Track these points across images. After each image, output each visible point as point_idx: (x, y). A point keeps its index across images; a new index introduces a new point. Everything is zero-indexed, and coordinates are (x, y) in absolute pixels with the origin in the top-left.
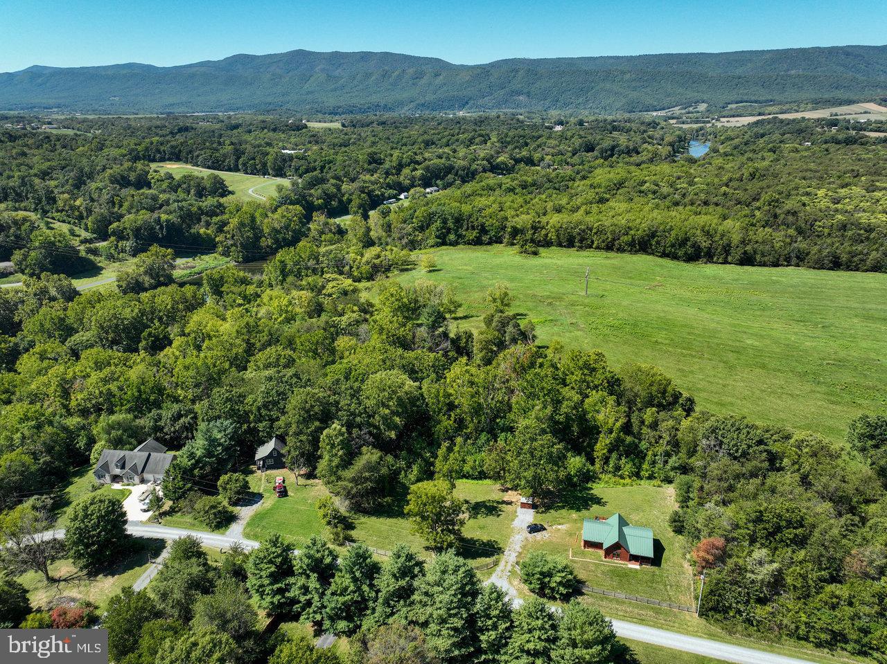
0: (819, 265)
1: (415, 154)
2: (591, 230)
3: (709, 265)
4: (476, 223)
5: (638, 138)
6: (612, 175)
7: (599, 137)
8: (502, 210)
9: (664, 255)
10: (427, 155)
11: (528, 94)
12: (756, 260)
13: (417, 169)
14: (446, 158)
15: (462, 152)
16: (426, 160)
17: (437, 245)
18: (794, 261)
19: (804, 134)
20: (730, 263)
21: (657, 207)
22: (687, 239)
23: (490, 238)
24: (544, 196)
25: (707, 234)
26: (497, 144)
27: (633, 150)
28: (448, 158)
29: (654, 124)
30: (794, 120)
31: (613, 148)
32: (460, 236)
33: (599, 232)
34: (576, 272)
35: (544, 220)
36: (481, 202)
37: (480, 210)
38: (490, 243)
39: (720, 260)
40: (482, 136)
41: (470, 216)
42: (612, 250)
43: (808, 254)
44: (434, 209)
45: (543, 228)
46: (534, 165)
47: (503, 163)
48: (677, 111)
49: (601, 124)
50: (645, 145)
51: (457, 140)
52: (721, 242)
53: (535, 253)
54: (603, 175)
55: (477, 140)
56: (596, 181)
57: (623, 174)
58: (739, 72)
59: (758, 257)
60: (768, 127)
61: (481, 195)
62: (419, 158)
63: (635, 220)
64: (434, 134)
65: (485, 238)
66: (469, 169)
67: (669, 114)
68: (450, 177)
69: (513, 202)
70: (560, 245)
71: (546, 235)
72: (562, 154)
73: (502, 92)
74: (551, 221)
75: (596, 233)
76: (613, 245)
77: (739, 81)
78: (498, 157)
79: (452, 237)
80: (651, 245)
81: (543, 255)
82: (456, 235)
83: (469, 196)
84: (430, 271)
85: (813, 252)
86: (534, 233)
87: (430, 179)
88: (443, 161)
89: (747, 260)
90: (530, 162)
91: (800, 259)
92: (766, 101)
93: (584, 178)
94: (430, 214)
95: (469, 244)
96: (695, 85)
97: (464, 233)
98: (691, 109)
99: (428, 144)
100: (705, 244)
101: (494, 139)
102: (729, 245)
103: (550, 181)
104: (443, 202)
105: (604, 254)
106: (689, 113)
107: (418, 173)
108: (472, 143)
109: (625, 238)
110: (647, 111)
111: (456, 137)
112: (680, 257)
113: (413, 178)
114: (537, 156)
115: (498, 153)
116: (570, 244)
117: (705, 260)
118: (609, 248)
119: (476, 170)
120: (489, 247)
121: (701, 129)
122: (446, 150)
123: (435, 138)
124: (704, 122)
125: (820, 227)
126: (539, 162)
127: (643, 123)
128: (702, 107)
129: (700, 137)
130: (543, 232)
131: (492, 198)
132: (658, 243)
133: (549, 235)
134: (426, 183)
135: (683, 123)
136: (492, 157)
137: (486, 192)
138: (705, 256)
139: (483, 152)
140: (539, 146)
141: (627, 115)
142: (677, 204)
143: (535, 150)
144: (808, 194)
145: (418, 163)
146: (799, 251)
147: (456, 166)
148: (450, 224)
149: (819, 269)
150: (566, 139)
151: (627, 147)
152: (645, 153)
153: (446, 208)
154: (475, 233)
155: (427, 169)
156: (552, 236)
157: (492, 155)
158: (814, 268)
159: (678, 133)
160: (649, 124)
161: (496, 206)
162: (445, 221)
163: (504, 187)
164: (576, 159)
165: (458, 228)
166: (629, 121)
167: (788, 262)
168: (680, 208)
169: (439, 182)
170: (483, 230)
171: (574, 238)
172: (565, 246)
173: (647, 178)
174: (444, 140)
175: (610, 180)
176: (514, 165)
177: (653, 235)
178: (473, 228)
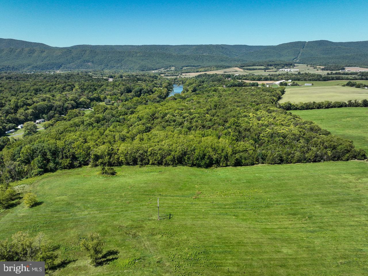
0: (273, 162)
1: (27, 99)
2: (146, 152)
3: (219, 169)
4: (68, 154)
5: (150, 84)
6: (147, 110)
7: (132, 85)
8: (86, 142)
9: (193, 165)
10: (35, 99)
11: (93, 62)
12: (242, 162)
13: (28, 109)
14: (48, 101)
15: (58, 96)
16: (34, 102)
17: (40, 174)
18: (260, 160)
19: (221, 82)
20: (229, 166)
21: (180, 133)
22: (205, 155)
23: (80, 163)
24: (111, 127)
25: (214, 150)
26: (79, 90)
27: (150, 91)
28: (49, 101)
29: (155, 77)
30: (213, 75)
31: (141, 90)
32: (57, 163)
33: (152, 154)
34: (145, 191)
35: (115, 146)
36: (71, 136)
37: (71, 143)
38: (80, 166)
39: (224, 165)
40: (70, 85)
41: (63, 149)
42: (162, 164)
43: (267, 156)
44: (35, 146)
45: (116, 154)
46: (101, 101)
47: (83, 102)
48: (162, 70)
49: (132, 78)
50: (155, 88)
51: (55, 88)
52: (223, 154)
53: (113, 174)
54: (143, 111)
55: (67, 88)
56: (140, 114)
57: (153, 109)
58: (184, 53)
59: (243, 161)
60: (204, 78)
61: (71, 131)
62: (29, 101)
63: (172, 145)
64: (40, 85)
65: (76, 163)
66: (63, 107)
67: (160, 72)
68: (51, 113)
69: (92, 135)
70: (128, 164)
71: (118, 158)
72: (115, 95)
73: (79, 61)
74: (120, 148)
75: (150, 155)
76: (162, 162)
77: (185, 57)
78: (80, 98)
79: (51, 165)
80: (185, 160)
81: (118, 173)
82: (54, 163)
83: (62, 132)
84: (32, 206)
85: (269, 155)
86: (110, 158)
87: (39, 114)
88: (46, 102)
89: (238, 163)
90: (99, 100)
91: (263, 159)
92: (198, 66)
93: (132, 113)
94: (33, 150)
95: (65, 168)
96: (168, 59)
97: (60, 161)
98: (168, 69)
99: (37, 91)
100: (214, 156)
101: (77, 87)
102: (227, 155)
103: (113, 116)
104: (42, 139)
106: (168, 71)
107: (30, 111)
108: (64, 90)
109: (169, 158)
110: (149, 70)
111: (54, 87)
112: (202, 166)
113: (26, 115)
114: (102, 96)
115: (80, 96)
116: (135, 162)
117: (216, 165)
118: (160, 163)
119: (68, 107)
120: (80, 169)
121: (176, 79)
122: (48, 96)
123: (41, 87)
124: (176, 75)
125: (263, 137)
126: (104, 99)
127: (150, 76)
128: (173, 68)
129: (176, 83)
130: (116, 157)
131: (78, 133)
132: (189, 158)
133: (121, 158)
134: (36, 116)
135: (167, 76)
136: (77, 98)
137: (73, 128)
138: (215, 164)
139: (71, 96)
140: (102, 90)
141: (142, 73)
142: (189, 129)
143: (101, 93)
144: (246, 116)
145: (30, 105)
146: (262, 155)
147: (55, 105)
148: (49, 156)
149: (274, 164)
150: (116, 86)
151: (147, 90)
152: (156, 92)
153: (45, 144)
154: (68, 161)
155: (36, 108)
156: (122, 158)
157: (76, 98)
158: (271, 164)
159: (167, 81)
160: (153, 77)
161: (81, 140)
162: (44, 155)
163: (85, 123)
164: (123, 97)
165: (55, 158)
166: (144, 75)
167: (258, 161)
168: (193, 132)
169: (44, 115)
170: (74, 158)
171: (137, 158)
172: (131, 165)
173: (167, 111)
174: (47, 89)
175: (148, 114)
176: (90, 103)
177: (185, 154)
178: (67, 157)
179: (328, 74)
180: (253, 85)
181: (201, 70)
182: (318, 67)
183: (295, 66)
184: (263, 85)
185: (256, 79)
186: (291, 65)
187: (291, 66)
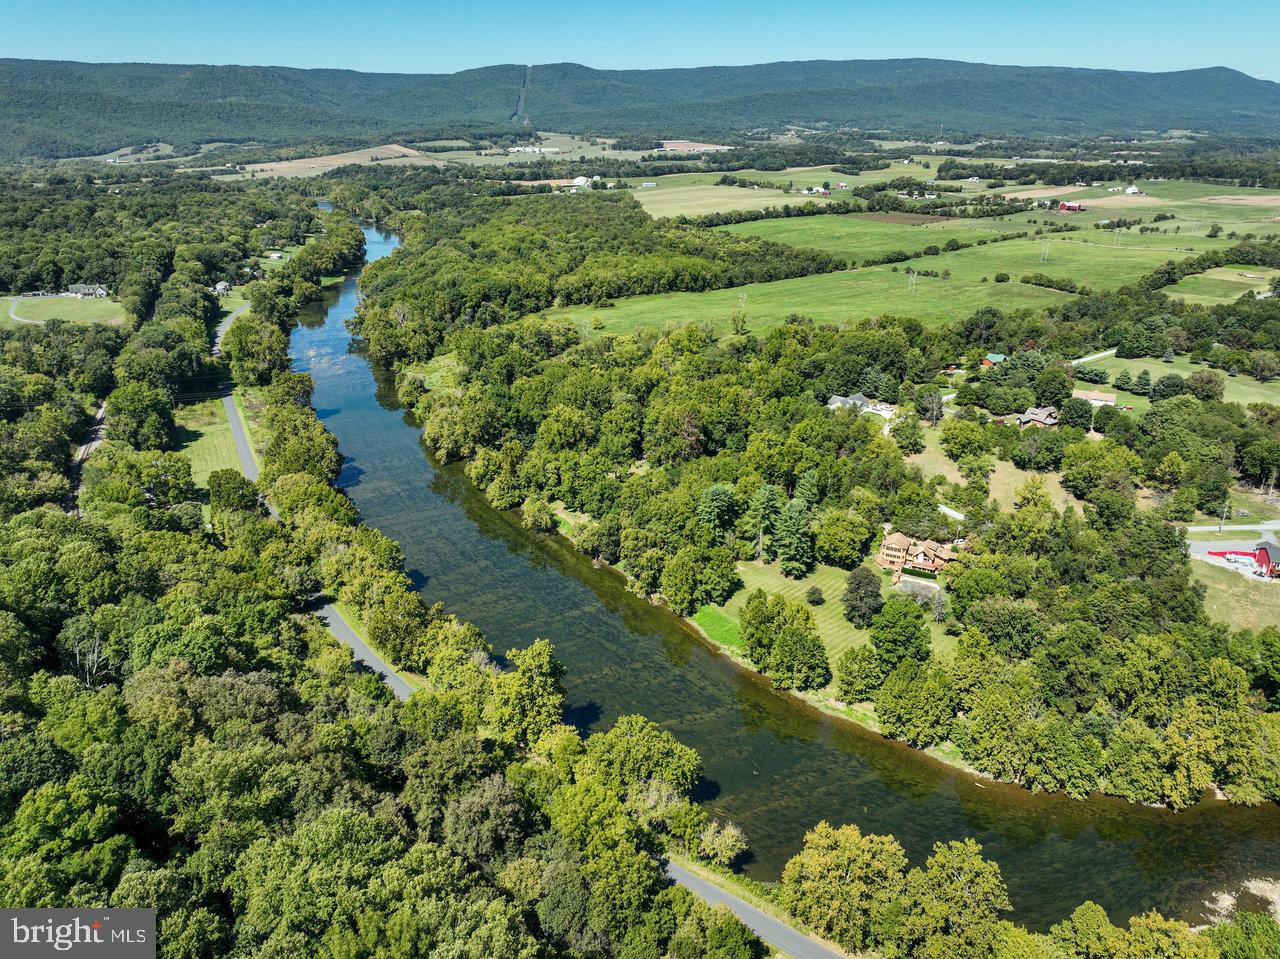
2: (631, 279)
3: (713, 292)
12: (734, 282)
20: (723, 288)
22: (696, 275)
23: (544, 304)
39: (717, 287)
42: (653, 293)
43: (755, 273)
53: (612, 305)
76: (653, 288)
80: (677, 283)
85: (757, 271)
89: (731, 284)
91: (750, 278)
100: (709, 277)
102: (716, 275)
105: (644, 297)
112: (696, 289)
117: (710, 288)
118: (649, 292)
132: (681, 281)
138: (708, 286)
146: (750, 272)
149: (764, 282)
158: (761, 282)
167: (748, 281)
171: (621, 288)
177: (676, 275)
178: (527, 296)
179: (644, 159)
180: (542, 190)
181: (284, 152)
182: (599, 140)
183: (538, 139)
184: (559, 188)
185: (512, 176)
186: (530, 135)
187: (532, 140)
